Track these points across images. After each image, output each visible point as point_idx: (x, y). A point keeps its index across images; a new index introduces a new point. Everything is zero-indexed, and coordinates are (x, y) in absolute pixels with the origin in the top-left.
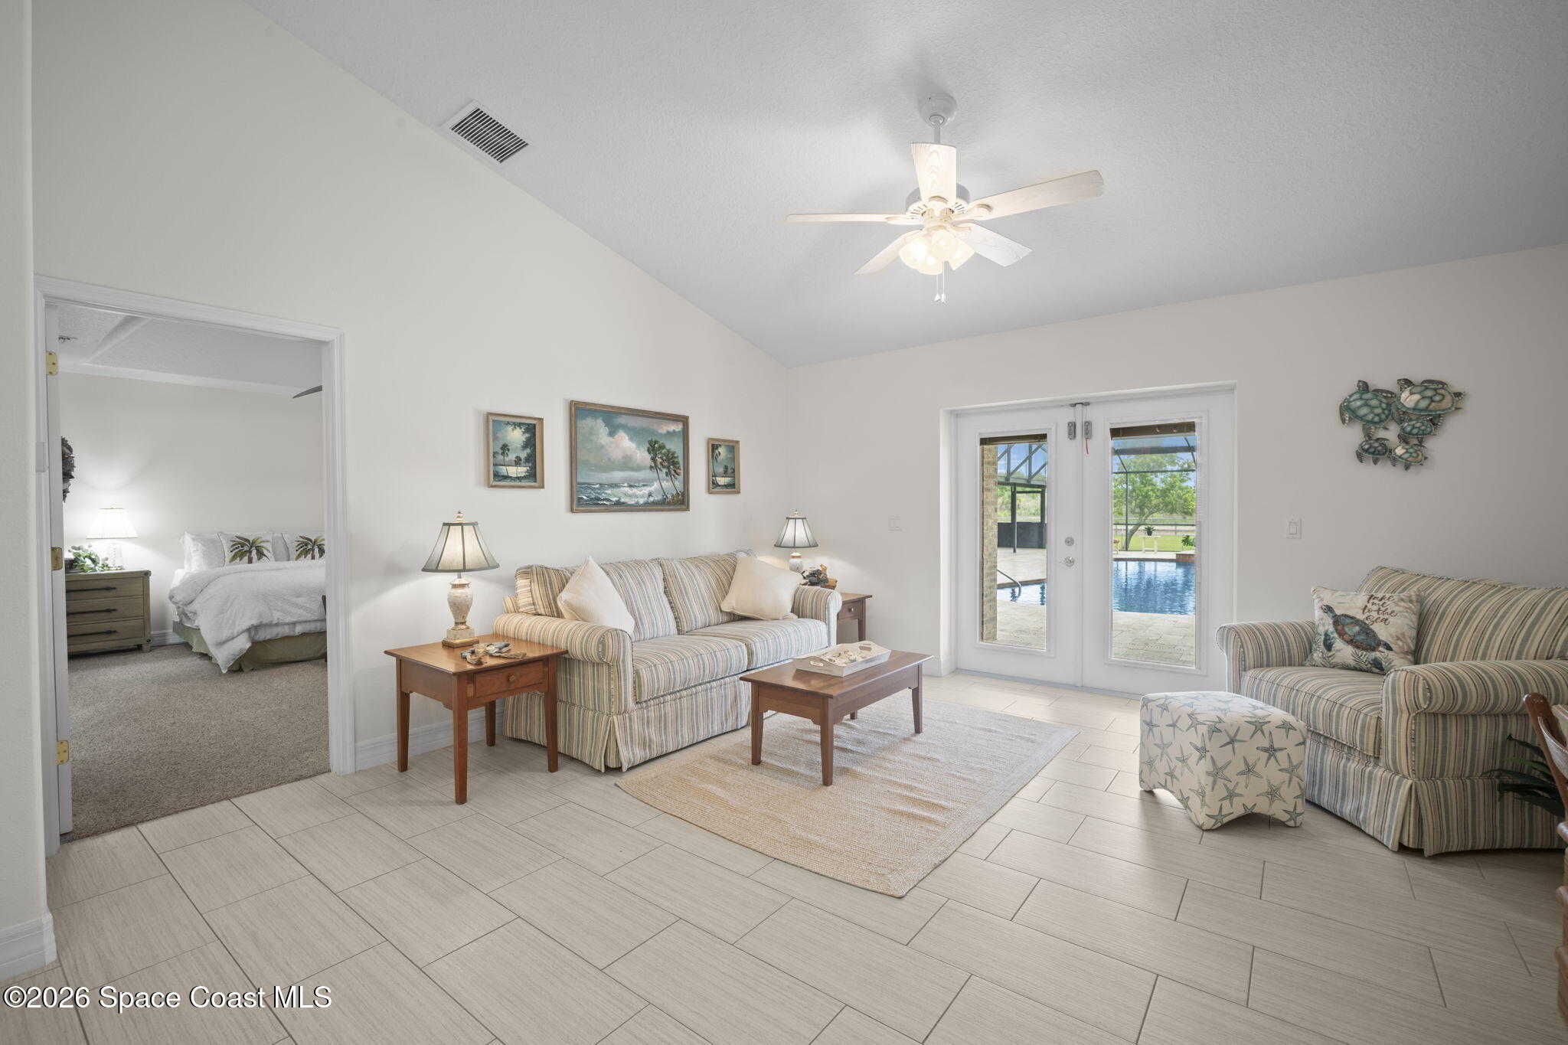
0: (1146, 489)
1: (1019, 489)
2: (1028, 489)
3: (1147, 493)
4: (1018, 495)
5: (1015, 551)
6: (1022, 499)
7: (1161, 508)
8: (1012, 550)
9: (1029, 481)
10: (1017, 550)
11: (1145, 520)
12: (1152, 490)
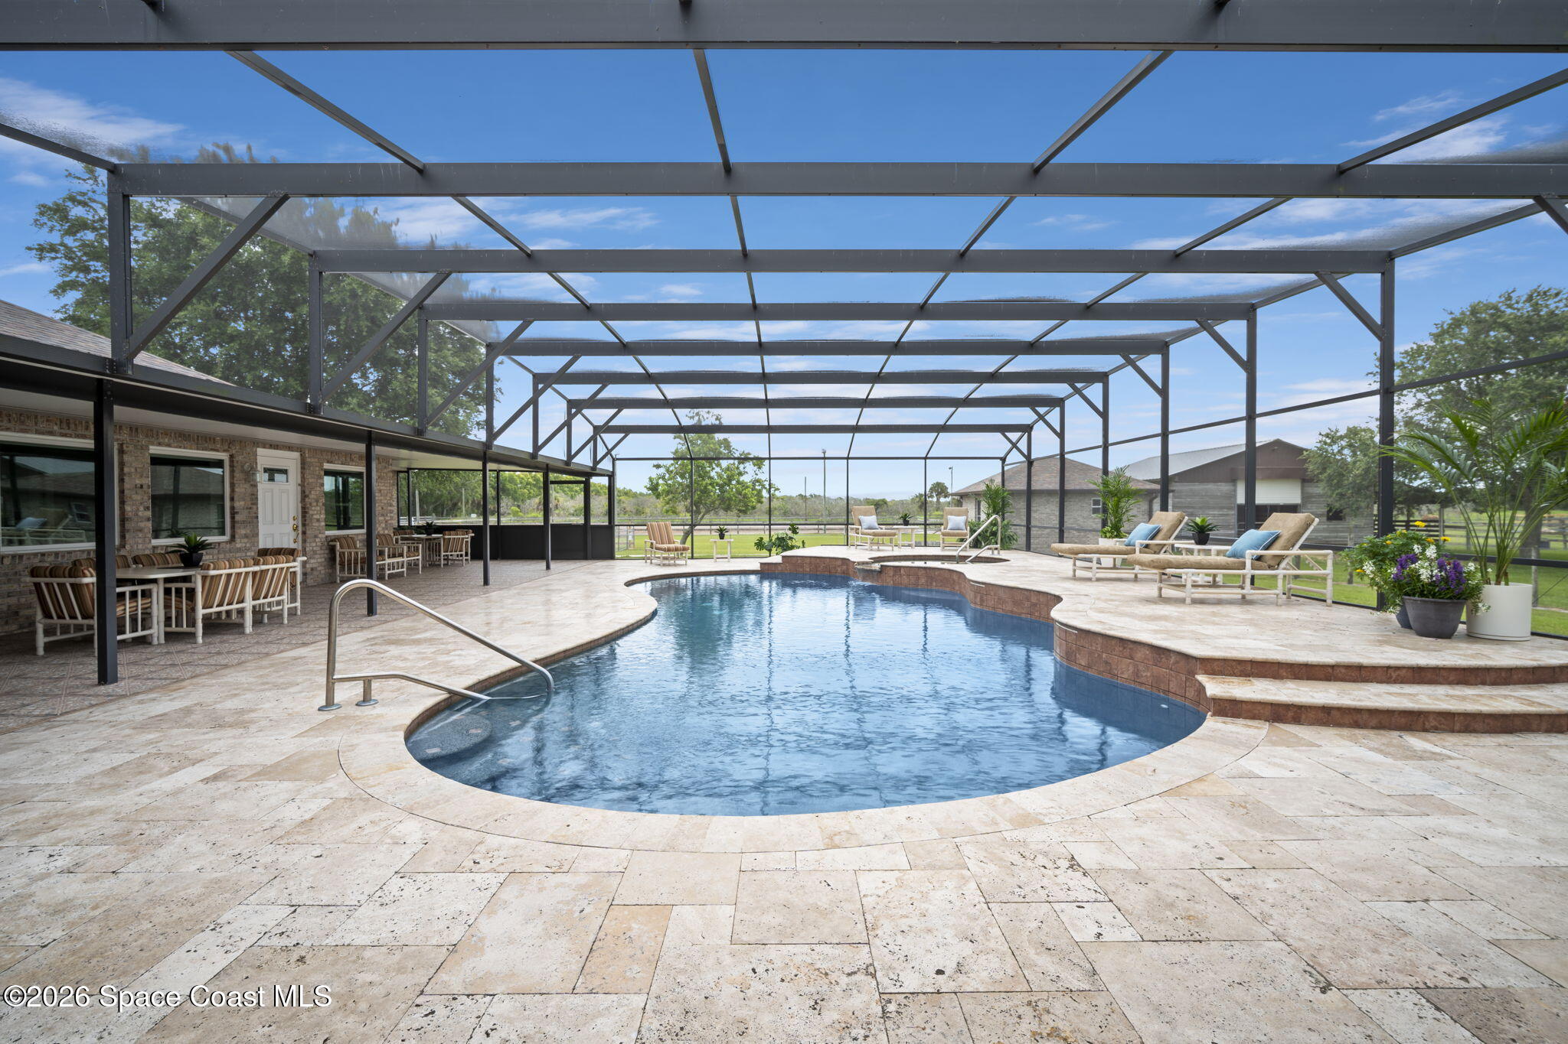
0: (704, 483)
1: (552, 476)
2: (565, 477)
3: (705, 487)
4: (552, 486)
5: (548, 567)
6: (555, 493)
7: (717, 506)
8: (543, 564)
9: (568, 463)
10: (553, 565)
11: (701, 519)
12: (710, 484)
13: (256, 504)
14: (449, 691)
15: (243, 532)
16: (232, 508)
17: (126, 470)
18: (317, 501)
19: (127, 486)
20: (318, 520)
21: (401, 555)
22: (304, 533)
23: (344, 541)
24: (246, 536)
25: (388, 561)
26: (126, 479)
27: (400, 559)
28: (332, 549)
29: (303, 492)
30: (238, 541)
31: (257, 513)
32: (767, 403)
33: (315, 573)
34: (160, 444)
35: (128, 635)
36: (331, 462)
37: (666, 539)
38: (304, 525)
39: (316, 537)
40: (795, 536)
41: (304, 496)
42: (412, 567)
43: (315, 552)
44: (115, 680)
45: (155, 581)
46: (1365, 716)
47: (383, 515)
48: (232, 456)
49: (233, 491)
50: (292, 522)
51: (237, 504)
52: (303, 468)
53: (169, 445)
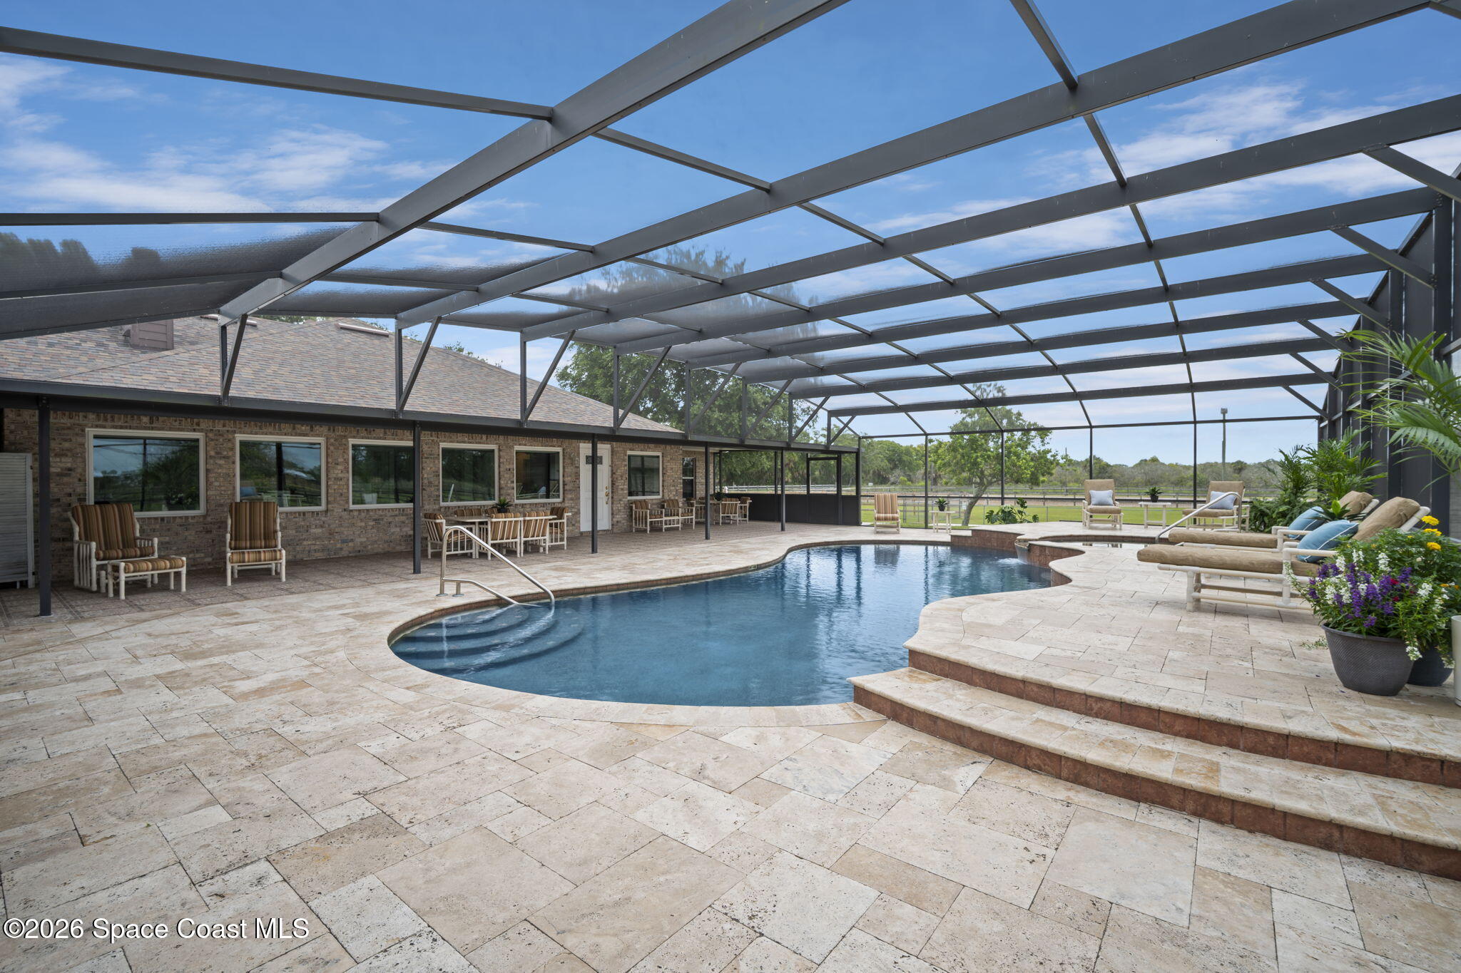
2: (822, 455)
13: (578, 479)
14: (498, 596)
15: (570, 496)
16: (564, 481)
17: (501, 460)
18: (622, 476)
19: (502, 469)
20: (622, 489)
21: (678, 515)
22: (612, 498)
23: (639, 504)
24: (572, 499)
25: (664, 519)
26: (502, 465)
27: (676, 518)
28: (631, 508)
29: (612, 471)
30: (566, 502)
31: (579, 484)
32: (1186, 357)
33: (619, 524)
34: (520, 445)
35: (459, 552)
36: (633, 450)
37: (889, 508)
38: (612, 492)
39: (620, 500)
40: (1025, 510)
41: (613, 473)
42: (686, 525)
43: (619, 511)
44: (419, 572)
45: (474, 523)
46: (968, 735)
47: (674, 486)
48: (564, 450)
49: (564, 471)
50: (605, 491)
51: (566, 479)
52: (612, 455)
53: (525, 445)
